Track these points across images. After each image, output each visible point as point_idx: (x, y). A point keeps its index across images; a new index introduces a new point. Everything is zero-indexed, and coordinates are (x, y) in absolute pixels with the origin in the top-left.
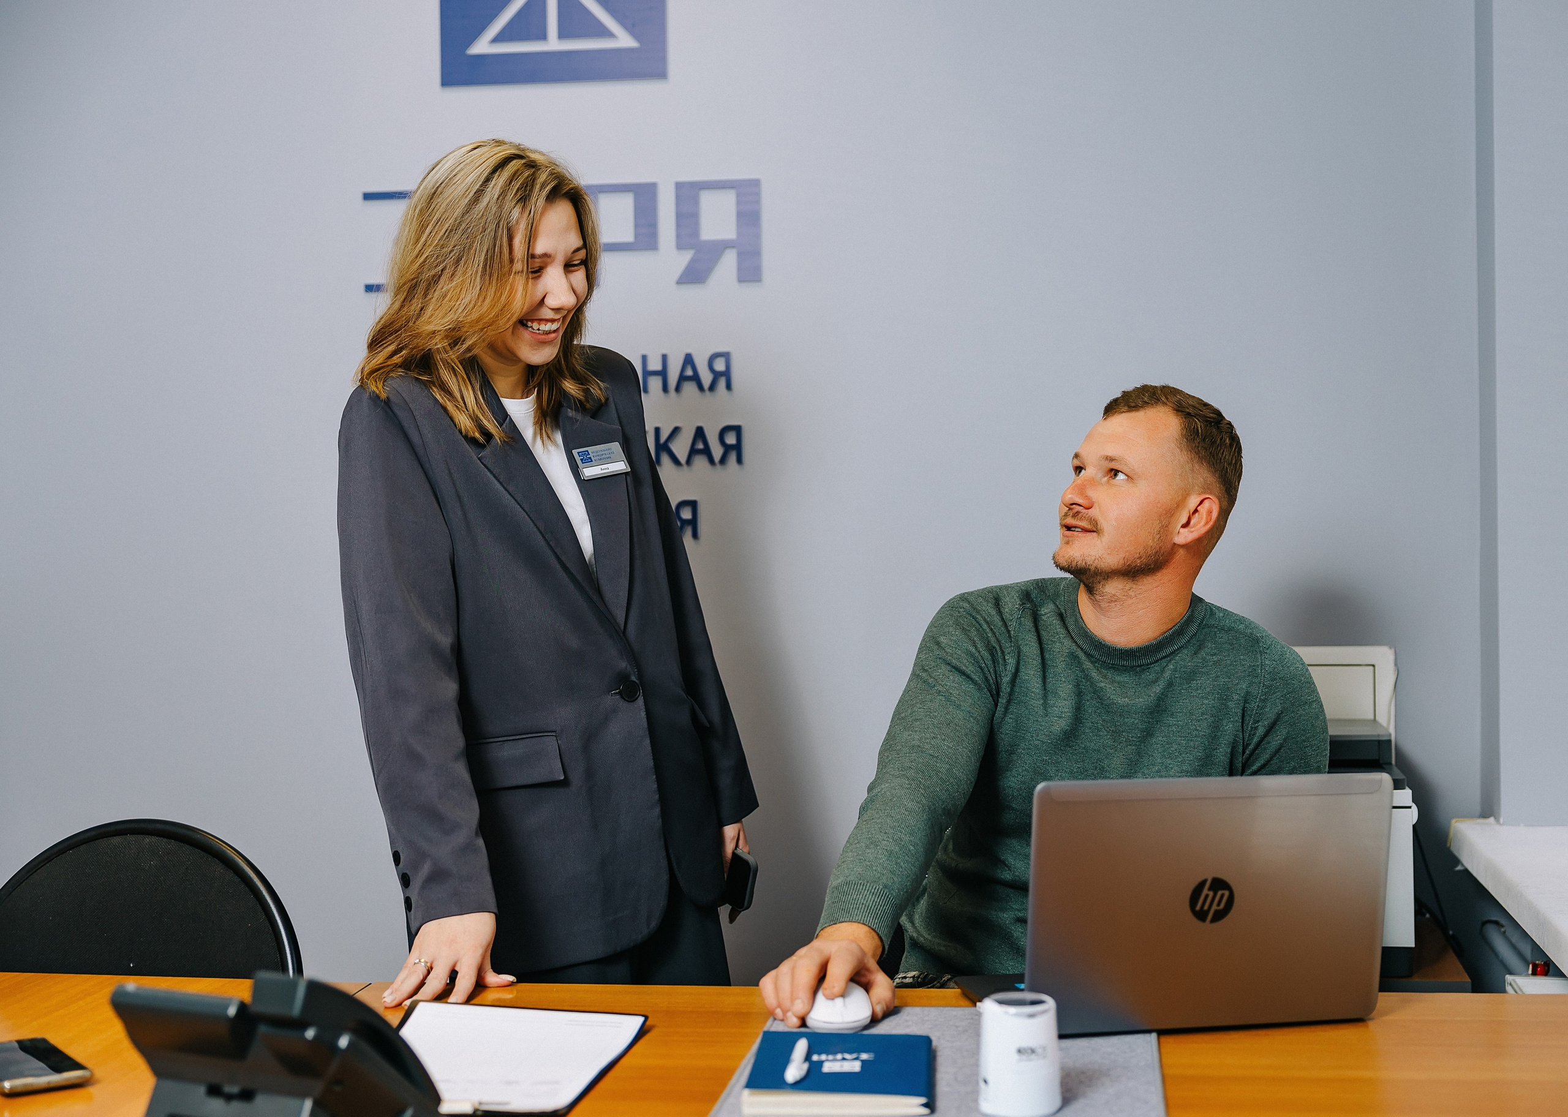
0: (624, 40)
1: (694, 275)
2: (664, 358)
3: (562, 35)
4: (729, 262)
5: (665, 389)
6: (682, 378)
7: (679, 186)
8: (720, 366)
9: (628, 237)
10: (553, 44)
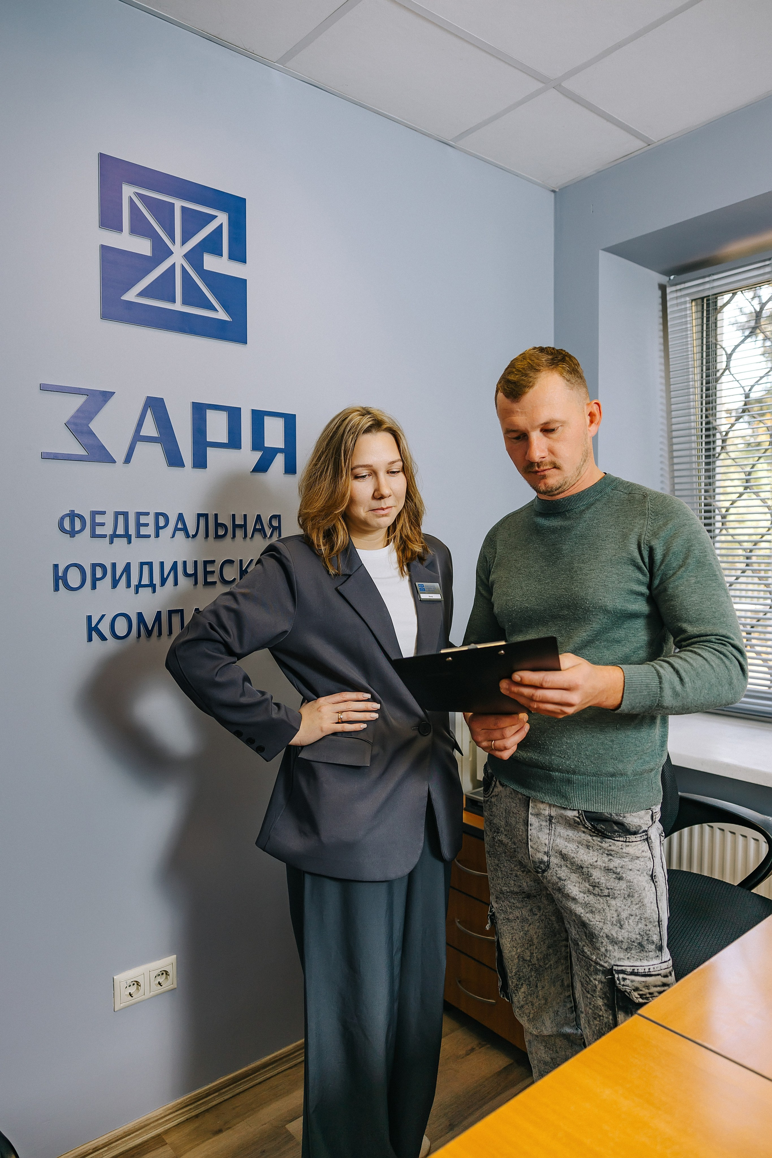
0: (222, 315)
1: (262, 467)
2: (245, 516)
3: (185, 302)
4: (279, 461)
5: (246, 536)
6: (255, 530)
7: (254, 412)
8: (275, 523)
9: (225, 440)
10: (178, 306)
